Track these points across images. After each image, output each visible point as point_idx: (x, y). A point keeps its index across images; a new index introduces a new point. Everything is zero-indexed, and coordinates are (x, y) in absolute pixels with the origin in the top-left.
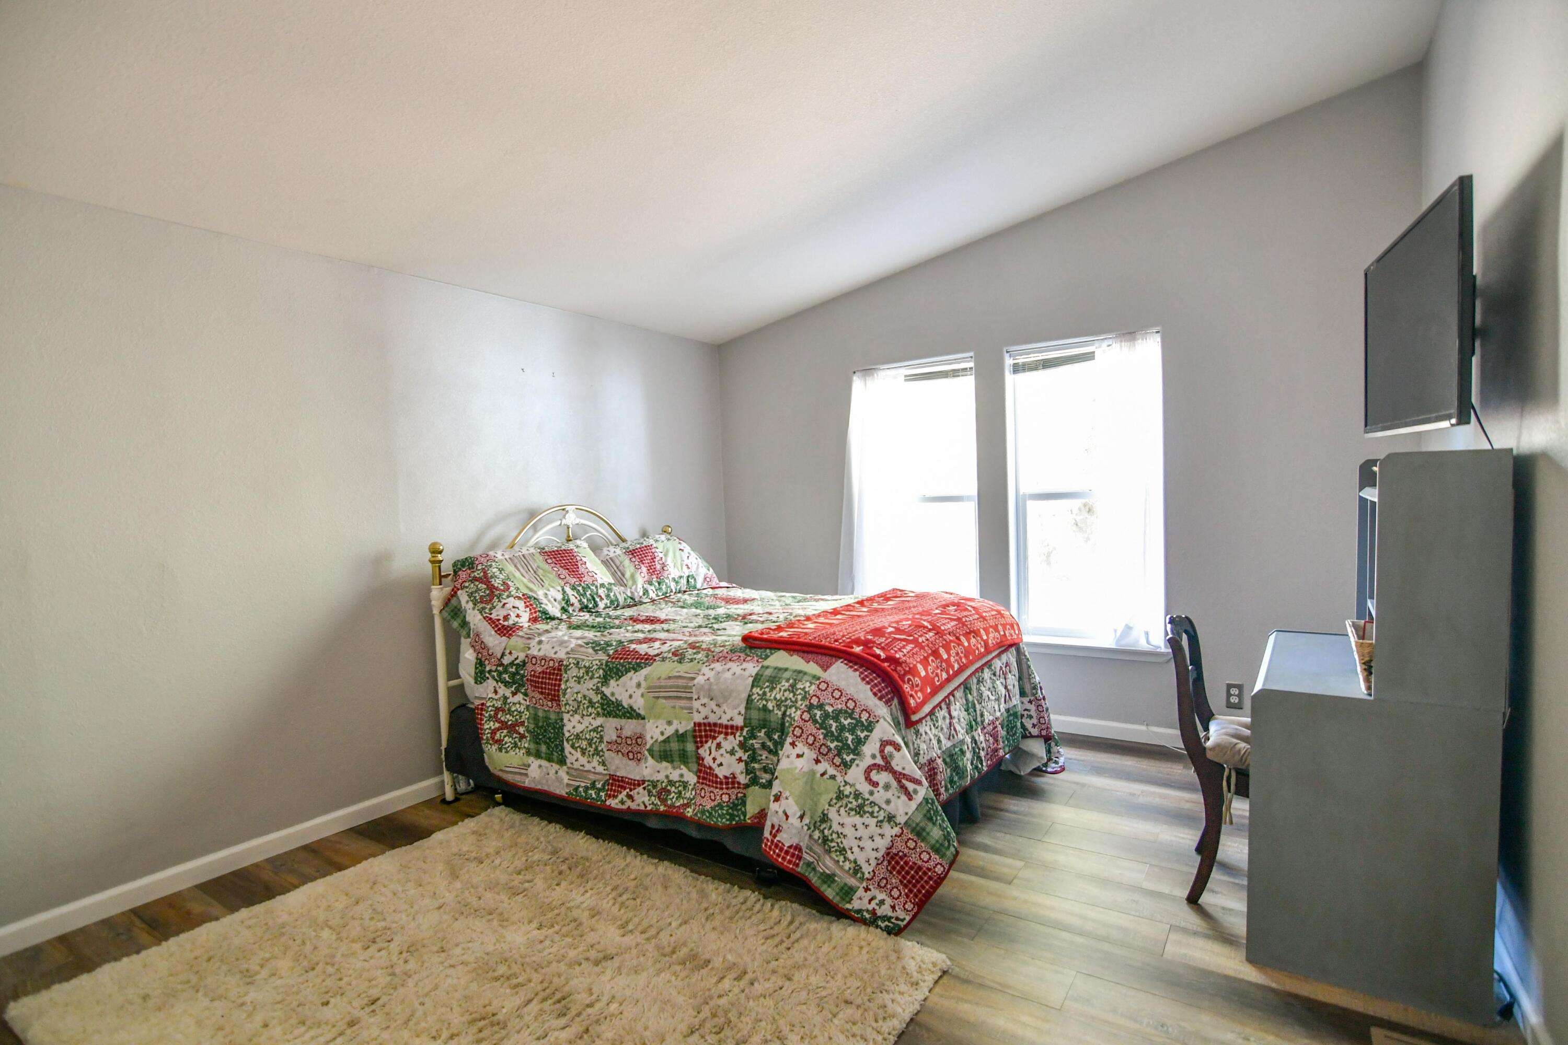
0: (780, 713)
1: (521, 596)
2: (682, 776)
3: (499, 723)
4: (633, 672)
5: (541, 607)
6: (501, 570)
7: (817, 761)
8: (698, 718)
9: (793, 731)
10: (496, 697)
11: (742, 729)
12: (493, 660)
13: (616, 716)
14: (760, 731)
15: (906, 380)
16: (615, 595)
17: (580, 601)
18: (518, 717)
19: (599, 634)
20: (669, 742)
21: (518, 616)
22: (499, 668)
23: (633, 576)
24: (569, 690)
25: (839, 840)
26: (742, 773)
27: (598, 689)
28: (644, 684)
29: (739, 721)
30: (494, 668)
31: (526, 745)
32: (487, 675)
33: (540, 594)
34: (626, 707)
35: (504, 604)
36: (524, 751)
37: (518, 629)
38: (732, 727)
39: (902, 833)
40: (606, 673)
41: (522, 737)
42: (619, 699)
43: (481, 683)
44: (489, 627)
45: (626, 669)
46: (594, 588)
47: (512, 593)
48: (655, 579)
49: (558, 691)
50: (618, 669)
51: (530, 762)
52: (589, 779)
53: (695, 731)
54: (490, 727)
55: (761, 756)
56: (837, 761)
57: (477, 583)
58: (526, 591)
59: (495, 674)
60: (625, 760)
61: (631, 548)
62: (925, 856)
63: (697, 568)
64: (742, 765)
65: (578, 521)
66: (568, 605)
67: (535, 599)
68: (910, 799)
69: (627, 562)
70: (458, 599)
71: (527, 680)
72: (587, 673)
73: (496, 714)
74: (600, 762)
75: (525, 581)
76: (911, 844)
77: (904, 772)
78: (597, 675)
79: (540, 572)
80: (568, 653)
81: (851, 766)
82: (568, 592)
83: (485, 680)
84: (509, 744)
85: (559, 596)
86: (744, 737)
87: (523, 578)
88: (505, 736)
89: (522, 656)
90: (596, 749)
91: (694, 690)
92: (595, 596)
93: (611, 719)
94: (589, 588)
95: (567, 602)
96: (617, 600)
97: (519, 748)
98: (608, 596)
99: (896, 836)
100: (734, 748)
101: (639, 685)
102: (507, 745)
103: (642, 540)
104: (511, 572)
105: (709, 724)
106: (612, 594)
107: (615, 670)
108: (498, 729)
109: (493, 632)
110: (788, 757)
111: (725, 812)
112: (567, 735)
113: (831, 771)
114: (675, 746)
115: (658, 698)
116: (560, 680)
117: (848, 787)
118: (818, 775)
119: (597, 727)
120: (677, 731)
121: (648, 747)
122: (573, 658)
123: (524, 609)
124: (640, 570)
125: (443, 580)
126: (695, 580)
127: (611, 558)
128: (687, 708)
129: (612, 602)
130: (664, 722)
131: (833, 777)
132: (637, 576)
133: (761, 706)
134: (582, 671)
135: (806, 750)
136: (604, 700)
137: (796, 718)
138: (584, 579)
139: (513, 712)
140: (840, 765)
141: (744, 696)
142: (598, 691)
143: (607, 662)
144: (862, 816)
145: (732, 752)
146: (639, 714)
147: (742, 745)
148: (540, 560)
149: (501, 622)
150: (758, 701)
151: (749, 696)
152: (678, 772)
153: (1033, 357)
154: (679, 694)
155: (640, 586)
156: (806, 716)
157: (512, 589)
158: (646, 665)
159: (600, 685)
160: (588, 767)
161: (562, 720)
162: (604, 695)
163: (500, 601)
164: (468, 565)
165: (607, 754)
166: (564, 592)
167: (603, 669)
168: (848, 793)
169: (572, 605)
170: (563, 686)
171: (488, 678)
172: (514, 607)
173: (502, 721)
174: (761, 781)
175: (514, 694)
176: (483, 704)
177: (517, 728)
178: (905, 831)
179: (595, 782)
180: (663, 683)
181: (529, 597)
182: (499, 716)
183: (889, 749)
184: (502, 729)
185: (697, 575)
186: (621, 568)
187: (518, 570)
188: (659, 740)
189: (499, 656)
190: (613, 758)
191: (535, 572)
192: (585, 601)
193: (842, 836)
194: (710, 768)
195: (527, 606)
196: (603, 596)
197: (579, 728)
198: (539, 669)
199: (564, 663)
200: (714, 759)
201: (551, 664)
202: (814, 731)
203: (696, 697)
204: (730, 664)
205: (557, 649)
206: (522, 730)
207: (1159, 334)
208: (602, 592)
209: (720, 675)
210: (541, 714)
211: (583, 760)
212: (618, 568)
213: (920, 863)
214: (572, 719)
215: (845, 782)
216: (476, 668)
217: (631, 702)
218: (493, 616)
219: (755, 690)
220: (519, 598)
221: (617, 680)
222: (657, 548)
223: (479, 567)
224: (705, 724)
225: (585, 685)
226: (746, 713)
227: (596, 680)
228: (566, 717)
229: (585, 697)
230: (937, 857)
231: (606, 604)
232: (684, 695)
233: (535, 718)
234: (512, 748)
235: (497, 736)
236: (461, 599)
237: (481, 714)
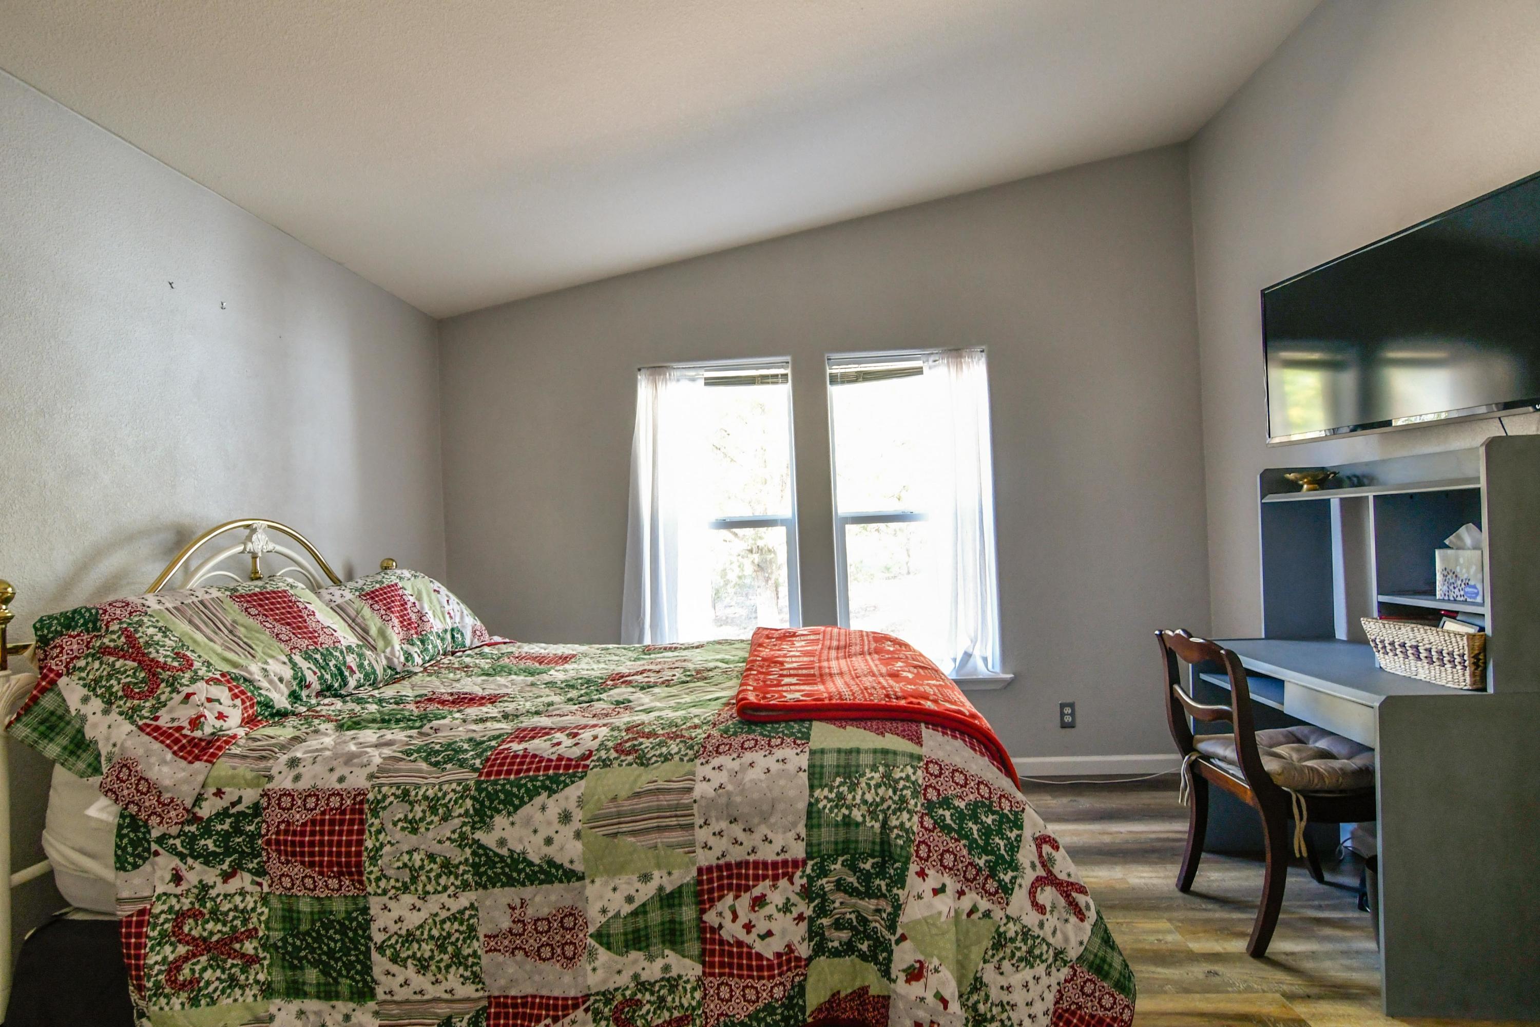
0: (877, 825)
1: (218, 676)
2: (666, 968)
3: (188, 943)
4: (545, 794)
5: (260, 695)
6: (165, 631)
7: (961, 893)
8: (705, 859)
9: (917, 851)
10: (178, 890)
11: (804, 863)
12: (173, 814)
13: (511, 882)
14: (835, 862)
15: (706, 384)
16: (370, 664)
17: (321, 678)
18: (238, 923)
19: (414, 732)
20: (645, 913)
21: (221, 716)
22: (187, 829)
23: (382, 633)
24: (387, 848)
25: (1004, 1016)
26: (803, 940)
27: (463, 836)
28: (578, 815)
29: (798, 851)
30: (174, 830)
31: (261, 977)
32: (154, 847)
33: (255, 669)
34: (537, 861)
35: (188, 696)
36: (256, 990)
37: (227, 742)
38: (785, 863)
39: (1075, 974)
40: (482, 803)
41: (250, 961)
42: (518, 848)
43: (136, 866)
44: (157, 746)
45: (528, 790)
46: (338, 654)
47: (200, 673)
48: (415, 636)
49: (359, 854)
50: (509, 794)
51: (273, 1009)
52: (437, 1015)
53: (699, 882)
54: (165, 958)
55: (834, 902)
56: (991, 885)
57: (112, 659)
58: (226, 668)
59: (178, 842)
60: (529, 964)
61: (367, 589)
62: (1107, 1001)
63: (462, 617)
64: (804, 925)
65: (271, 546)
66: (301, 688)
67: (245, 680)
68: (1082, 920)
69: (367, 611)
70: (59, 694)
71: (268, 843)
72: (433, 810)
73: (178, 926)
74: (466, 979)
75: (219, 649)
76: (1089, 988)
77: (1071, 880)
78: (458, 811)
79: (241, 632)
80: (371, 776)
81: (1012, 889)
82: (300, 665)
83: (145, 860)
84: (217, 983)
85: (288, 673)
86: (808, 876)
87: (211, 644)
88: (204, 969)
89: (250, 796)
90: (457, 954)
91: (695, 810)
92: (343, 668)
93: (497, 891)
94: (331, 654)
95: (301, 681)
96: (374, 673)
97: (242, 988)
98: (361, 666)
99: (1066, 981)
100: (788, 899)
101: (566, 817)
102: (211, 989)
103: (379, 578)
104: (185, 634)
105: (728, 866)
106: (366, 663)
107: (502, 796)
108: (186, 959)
109: (169, 756)
110: (920, 897)
111: (778, 1017)
112: (378, 937)
113: (984, 904)
114: (655, 917)
115: (615, 835)
116: (361, 832)
117: (1011, 925)
118: (964, 917)
119: (462, 912)
120: (661, 888)
121: (592, 930)
122: (391, 785)
123: (231, 703)
124: (391, 623)
125: (10, 658)
126: (462, 635)
127: (338, 606)
128: (681, 845)
129: (367, 676)
130: (635, 878)
131: (987, 914)
132: (389, 631)
133: (839, 819)
134: (418, 809)
135: (948, 880)
136: (480, 856)
137: (915, 829)
138: (320, 640)
139: (226, 914)
140: (997, 892)
141: (802, 806)
142: (462, 841)
143: (478, 783)
144: (1032, 967)
145: (786, 908)
146: (573, 871)
147: (807, 893)
148: (233, 612)
149: (185, 732)
150: (831, 810)
151: (810, 805)
152: (659, 963)
153: (853, 368)
154: (668, 822)
155: (397, 647)
156: (928, 822)
157: (197, 665)
158: (573, 778)
159: (467, 829)
160: (432, 991)
161: (365, 910)
162: (481, 846)
163: (175, 690)
164: (85, 624)
165: (485, 960)
166: (294, 665)
167: (473, 798)
168: (1013, 935)
169: (308, 687)
170: (369, 844)
171: (156, 854)
172: (209, 700)
173: (194, 939)
174: (830, 945)
175: (226, 877)
176: (142, 912)
177: (237, 946)
178: (1079, 970)
179: (450, 1018)
180: (627, 806)
181: (236, 679)
182: (186, 929)
183: (1046, 848)
184: (194, 956)
185: (463, 627)
186: (359, 620)
187: (198, 628)
188: (623, 913)
189: (188, 803)
190: (500, 965)
191: (231, 632)
192: (328, 677)
193: (1008, 1008)
194: (740, 944)
195: (236, 696)
196: (355, 668)
197: (413, 920)
198: (299, 817)
199: (371, 796)
200: (748, 927)
201: (335, 802)
202: (952, 845)
203: (702, 821)
204: (748, 756)
205: (341, 771)
206: (249, 947)
207: (983, 354)
208: (351, 660)
209: (739, 776)
210: (304, 906)
211: (419, 981)
212: (353, 621)
213: (1101, 1013)
214: (392, 904)
215: (1007, 917)
216: (120, 836)
217: (550, 851)
218: (164, 721)
219: (817, 793)
220: (217, 682)
221: (509, 814)
222: (402, 588)
223: (114, 627)
224: (719, 868)
225: (430, 835)
226: (808, 835)
227: (457, 822)
228: (375, 905)
229: (431, 857)
230: (1122, 996)
231: (358, 681)
232: (673, 822)
233: (290, 917)
234: (223, 992)
235: (186, 973)
236: (65, 694)
237: (139, 935)
